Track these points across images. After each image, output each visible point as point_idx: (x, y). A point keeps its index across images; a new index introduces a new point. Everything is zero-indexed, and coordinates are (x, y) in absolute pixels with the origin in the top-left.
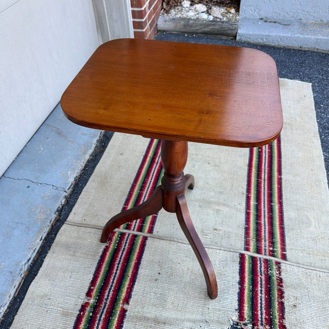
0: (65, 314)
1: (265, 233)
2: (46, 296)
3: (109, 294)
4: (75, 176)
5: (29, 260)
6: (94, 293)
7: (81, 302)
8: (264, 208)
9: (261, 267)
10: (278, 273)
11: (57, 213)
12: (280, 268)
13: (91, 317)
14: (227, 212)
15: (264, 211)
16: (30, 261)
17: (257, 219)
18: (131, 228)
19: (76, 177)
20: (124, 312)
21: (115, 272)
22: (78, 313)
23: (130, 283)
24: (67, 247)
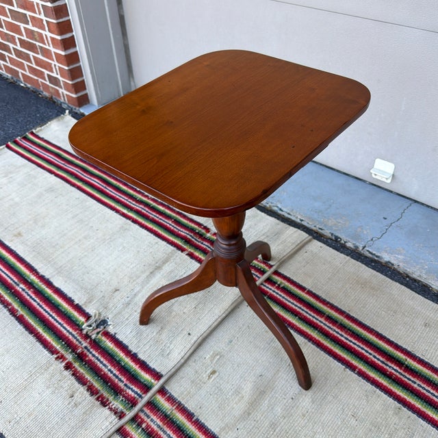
3: (206, 245)
4: (392, 262)
5: (281, 210)
9: (133, 391)
10: (113, 407)
11: (333, 238)
12: (116, 413)
13: (195, 231)
20: (182, 250)
22: (205, 225)
24: (277, 233)
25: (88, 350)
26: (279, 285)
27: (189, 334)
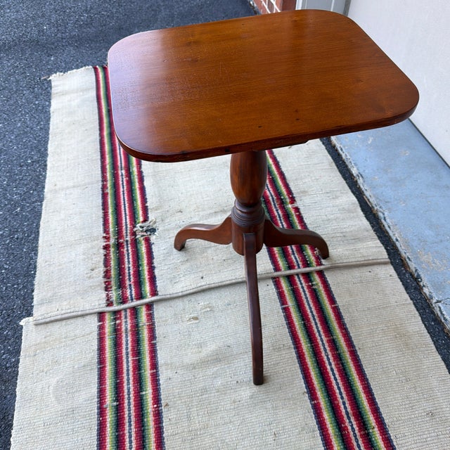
0: (304, 192)
2: (334, 198)
7: (299, 202)
13: (281, 196)
22: (294, 196)
24: (358, 239)
25: (127, 244)
26: (313, 285)
27: (202, 278)
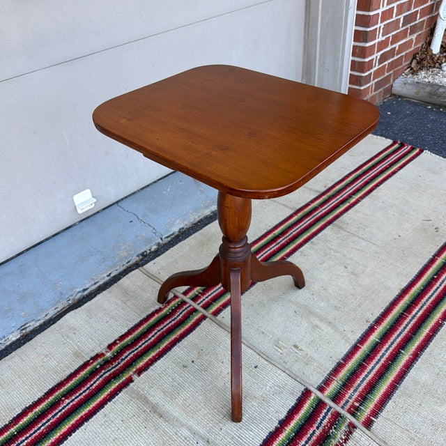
0: (77, 354)
1: (362, 382)
2: (74, 329)
3: (129, 355)
4: (181, 226)
5: (84, 290)
6: (115, 348)
7: (98, 350)
8: (386, 351)
9: (324, 418)
10: (344, 438)
11: (141, 257)
12: (351, 433)
13: (97, 369)
14: (327, 333)
15: (383, 354)
16: (86, 292)
17: (364, 361)
18: (197, 301)
19: (183, 228)
21: (150, 337)
22: (88, 359)
23: (156, 355)
24: (126, 292)
